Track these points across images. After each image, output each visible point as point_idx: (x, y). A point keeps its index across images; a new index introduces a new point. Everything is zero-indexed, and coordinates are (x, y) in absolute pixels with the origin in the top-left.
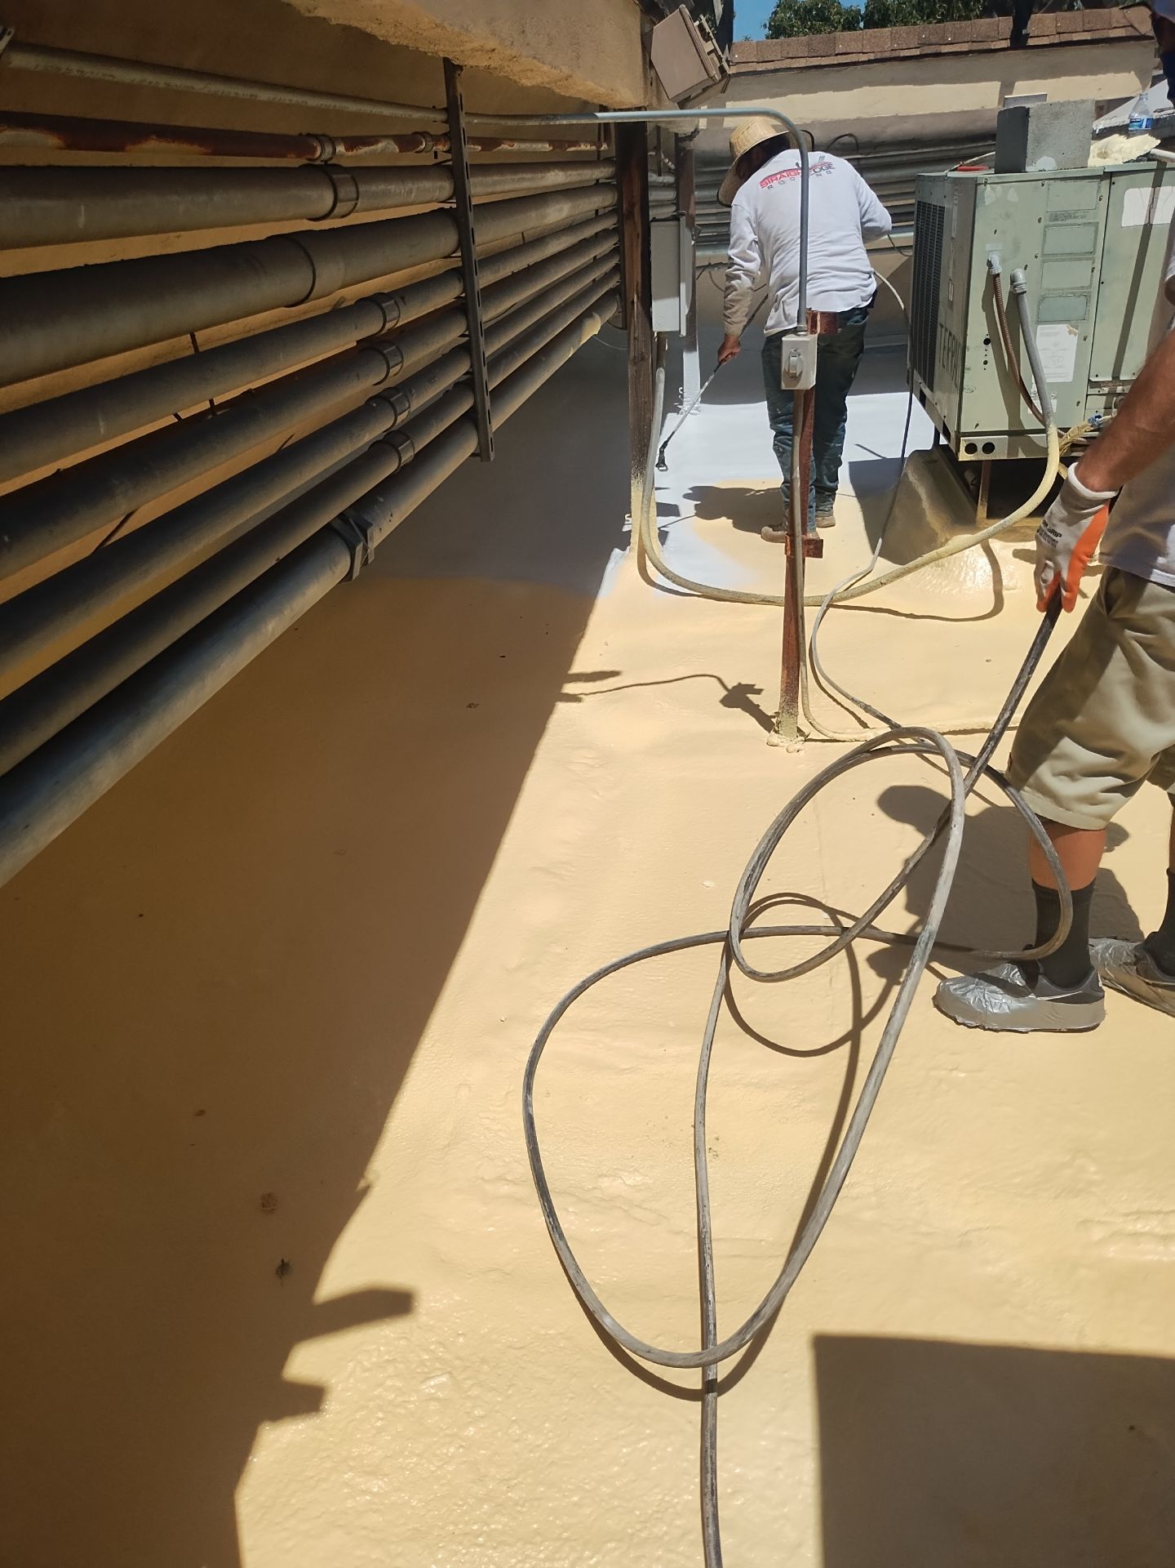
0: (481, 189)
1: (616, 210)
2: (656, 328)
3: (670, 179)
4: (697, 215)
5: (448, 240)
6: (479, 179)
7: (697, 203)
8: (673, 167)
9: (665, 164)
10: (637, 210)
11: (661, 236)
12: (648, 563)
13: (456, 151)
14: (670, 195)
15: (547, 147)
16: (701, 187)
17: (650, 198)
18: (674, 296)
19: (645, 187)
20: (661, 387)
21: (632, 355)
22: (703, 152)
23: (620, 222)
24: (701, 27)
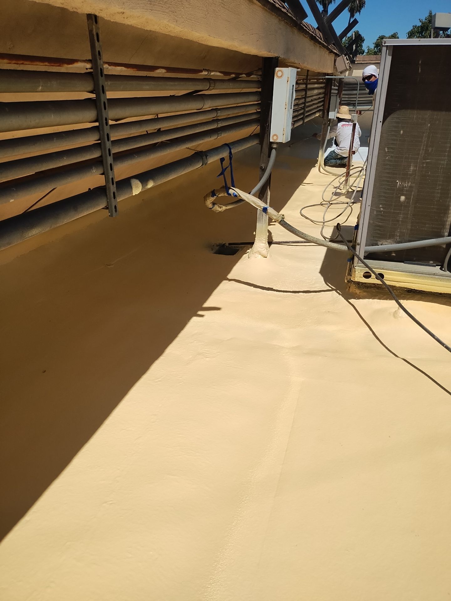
0: (309, 86)
1: (324, 93)
2: (329, 118)
3: (337, 88)
4: (343, 98)
5: (304, 93)
6: (309, 85)
7: (343, 94)
8: (338, 85)
9: (336, 84)
10: (329, 93)
11: (333, 99)
12: (321, 167)
13: (307, 81)
14: (336, 92)
15: (316, 81)
16: (345, 90)
17: (332, 92)
18: (334, 111)
19: (331, 89)
20: (329, 130)
21: (323, 123)
22: (346, 82)
23: (325, 95)
24: (347, 58)
